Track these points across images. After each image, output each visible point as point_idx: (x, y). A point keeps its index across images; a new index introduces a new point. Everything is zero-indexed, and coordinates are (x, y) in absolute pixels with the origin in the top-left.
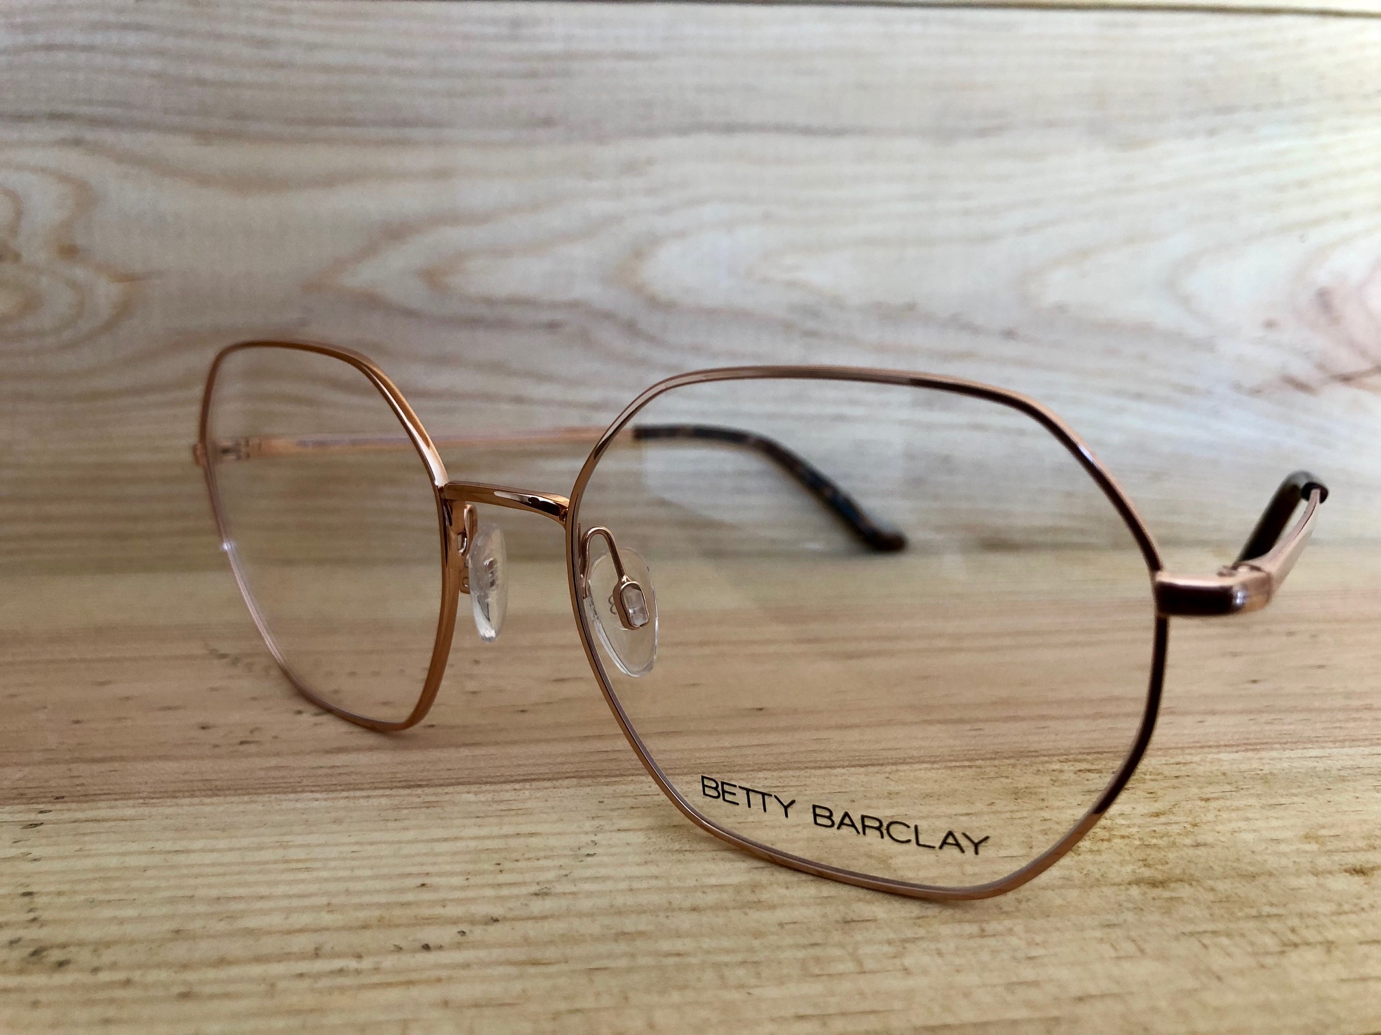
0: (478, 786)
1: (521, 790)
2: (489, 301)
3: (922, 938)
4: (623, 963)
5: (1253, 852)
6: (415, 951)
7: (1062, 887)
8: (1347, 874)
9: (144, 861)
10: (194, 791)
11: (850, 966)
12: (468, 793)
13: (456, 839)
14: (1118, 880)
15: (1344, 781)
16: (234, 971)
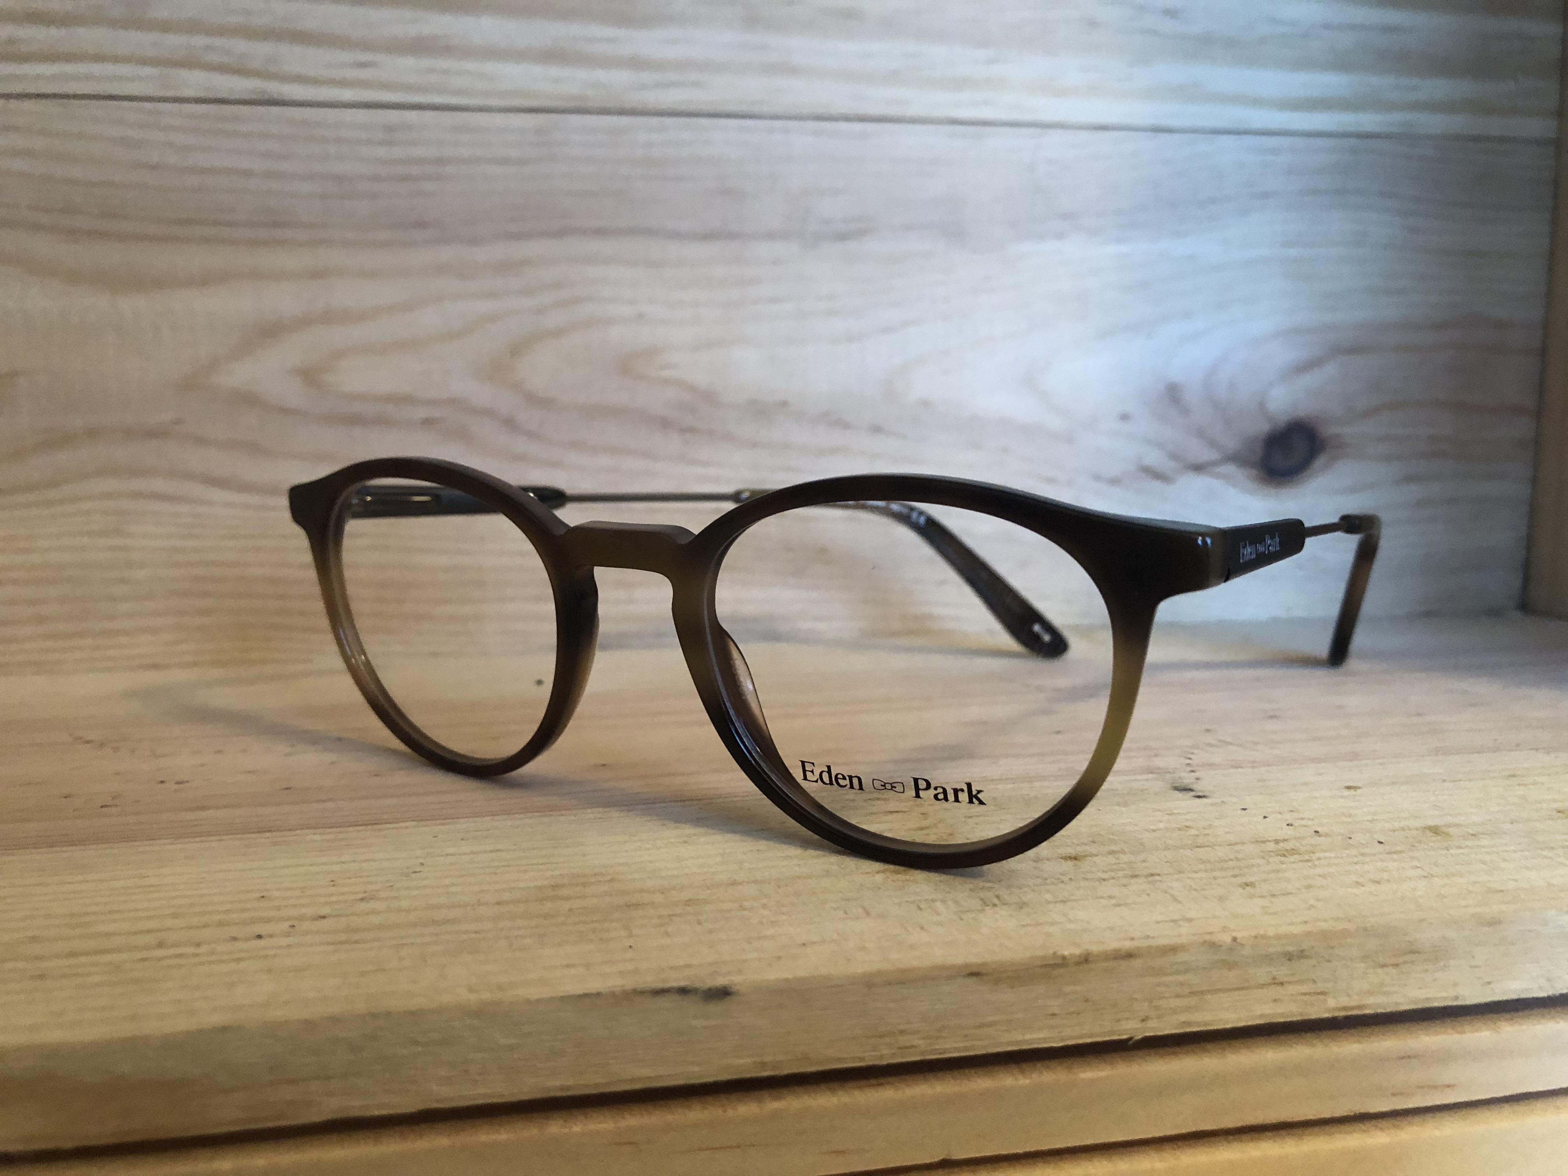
6: (247, 939)
8: (1063, 860)
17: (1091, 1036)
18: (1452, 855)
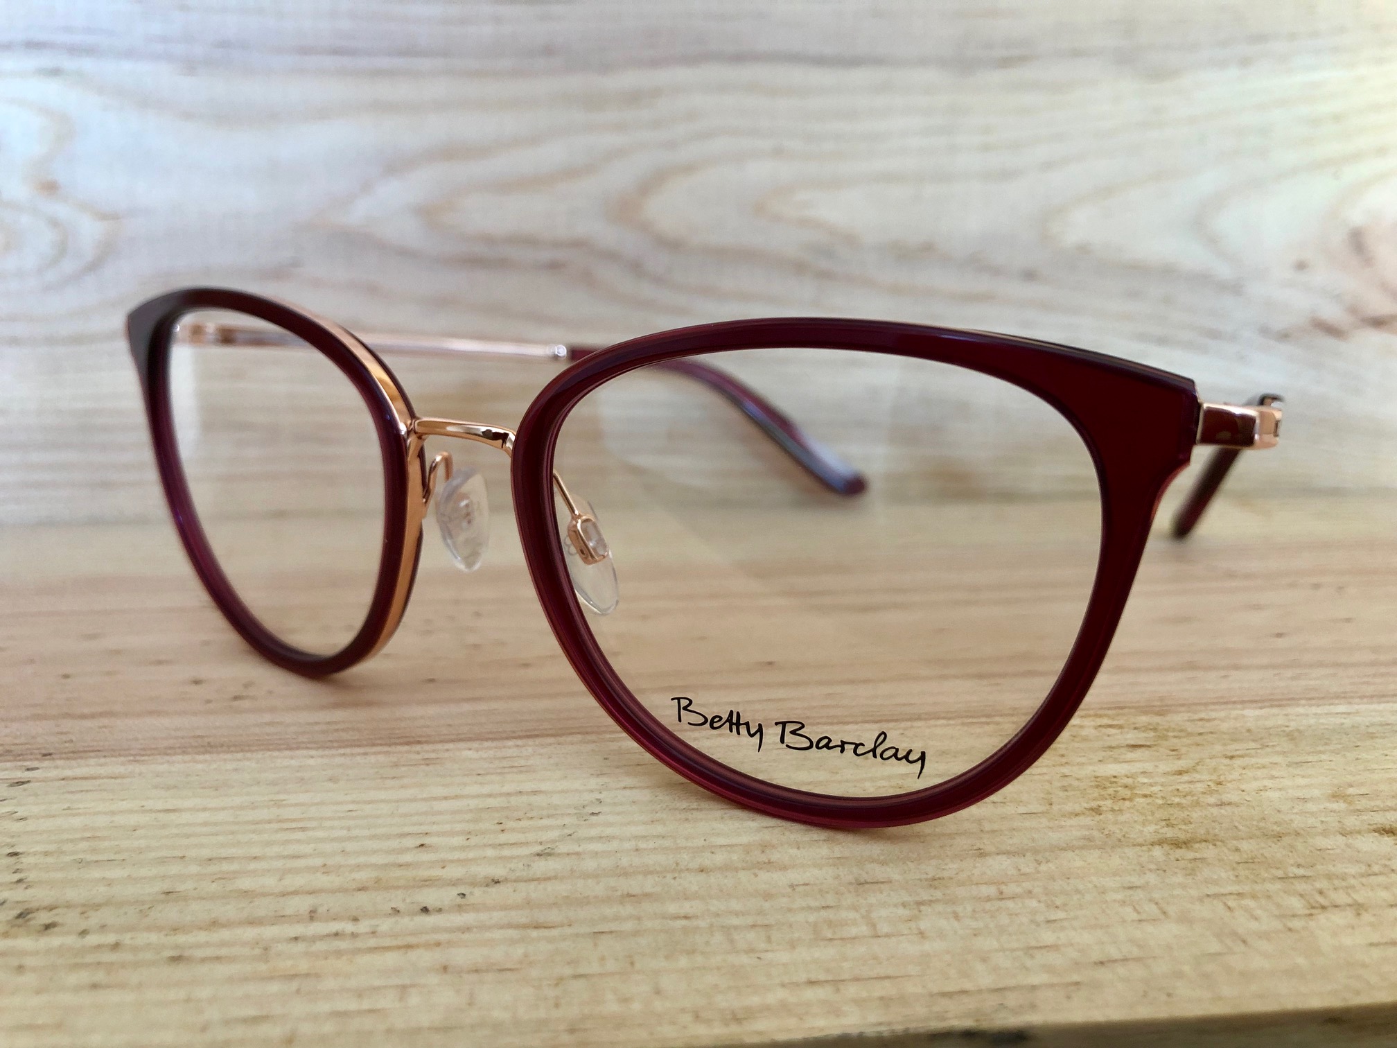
0: (478, 742)
1: (524, 746)
2: (489, 240)
3: (938, 901)
4: (628, 926)
5: (1279, 811)
6: (412, 914)
7: (1082, 848)
8: (1377, 834)
9: (133, 820)
10: (185, 747)
11: (864, 929)
12: (470, 749)
13: (456, 797)
14: (1140, 840)
15: (1372, 738)
16: (225, 934)
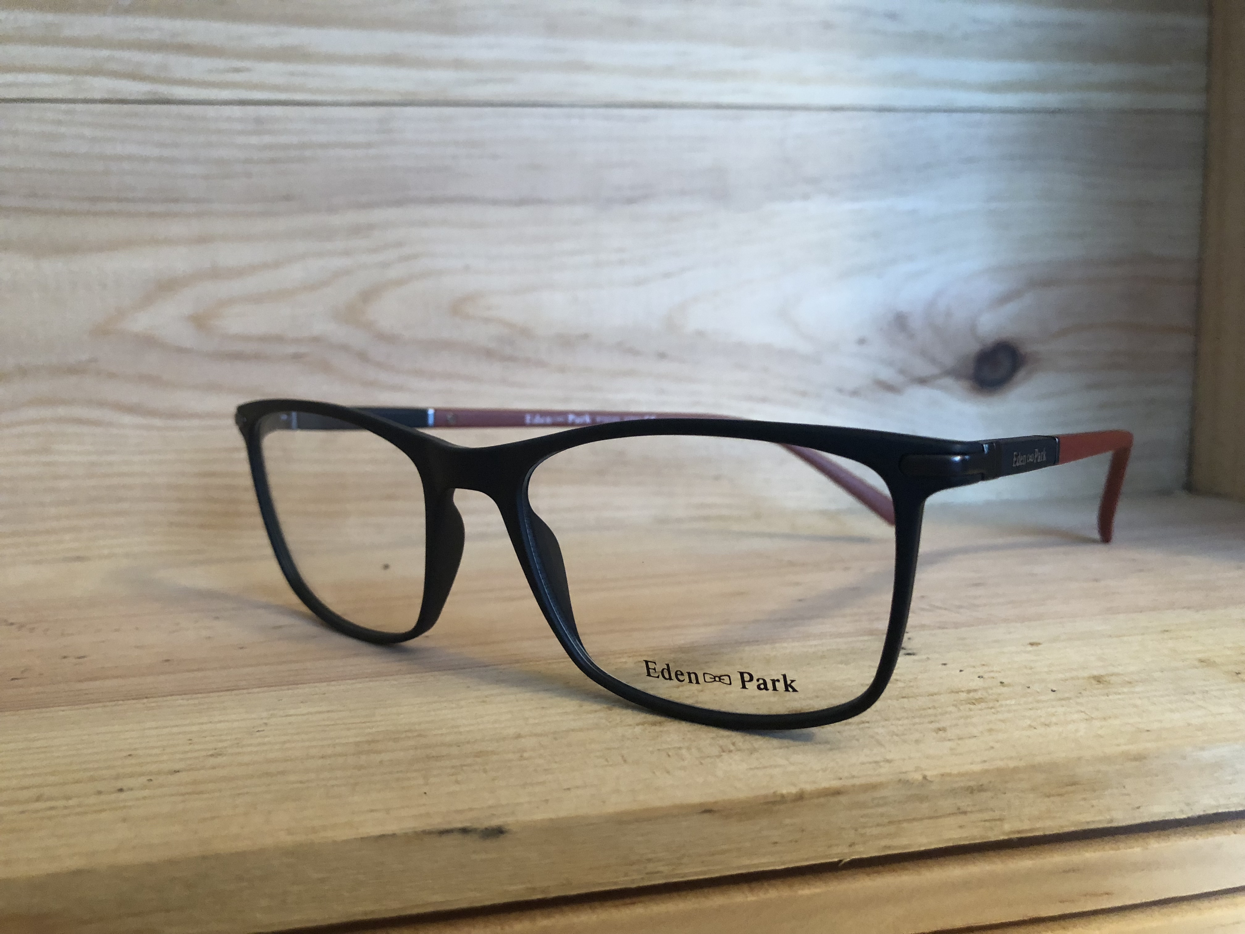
0: (190, 695)
2: (245, 339)
6: (113, 793)
13: (163, 727)
17: (807, 860)
18: (1110, 700)
